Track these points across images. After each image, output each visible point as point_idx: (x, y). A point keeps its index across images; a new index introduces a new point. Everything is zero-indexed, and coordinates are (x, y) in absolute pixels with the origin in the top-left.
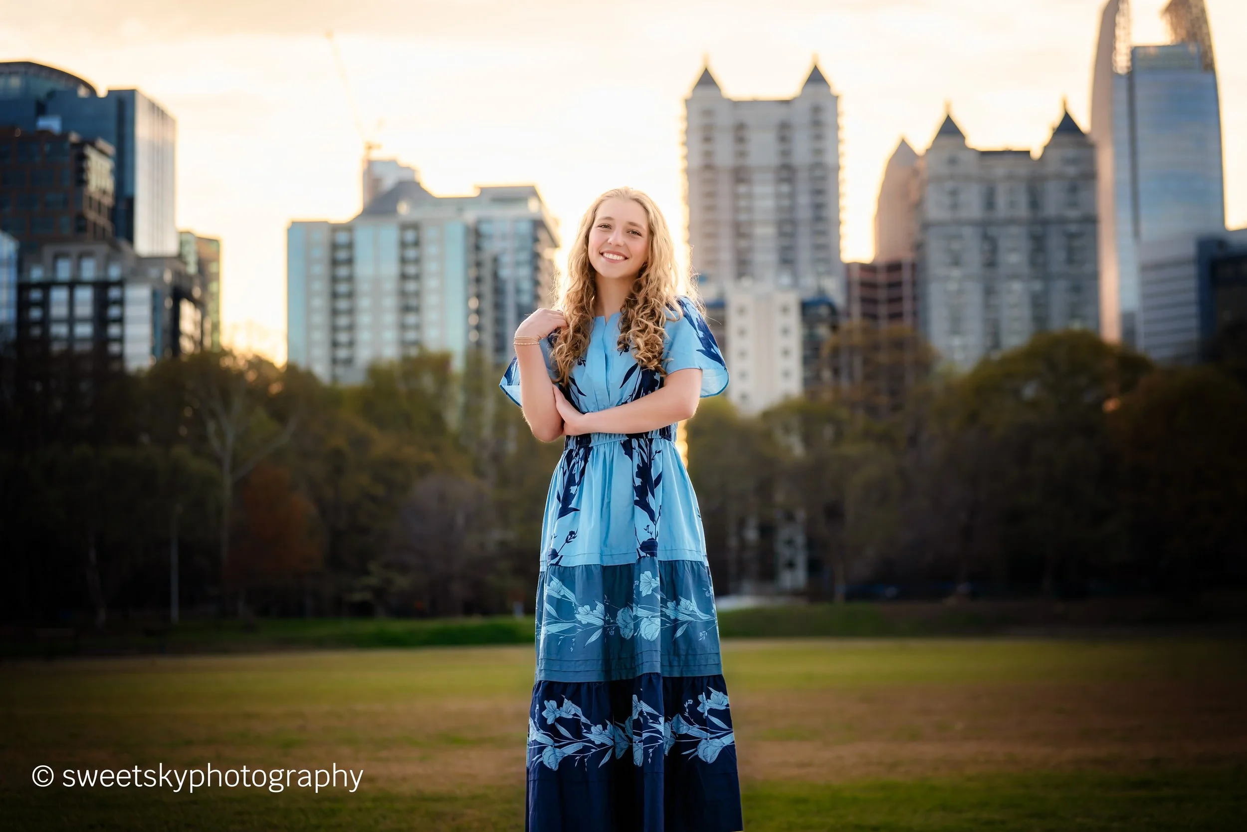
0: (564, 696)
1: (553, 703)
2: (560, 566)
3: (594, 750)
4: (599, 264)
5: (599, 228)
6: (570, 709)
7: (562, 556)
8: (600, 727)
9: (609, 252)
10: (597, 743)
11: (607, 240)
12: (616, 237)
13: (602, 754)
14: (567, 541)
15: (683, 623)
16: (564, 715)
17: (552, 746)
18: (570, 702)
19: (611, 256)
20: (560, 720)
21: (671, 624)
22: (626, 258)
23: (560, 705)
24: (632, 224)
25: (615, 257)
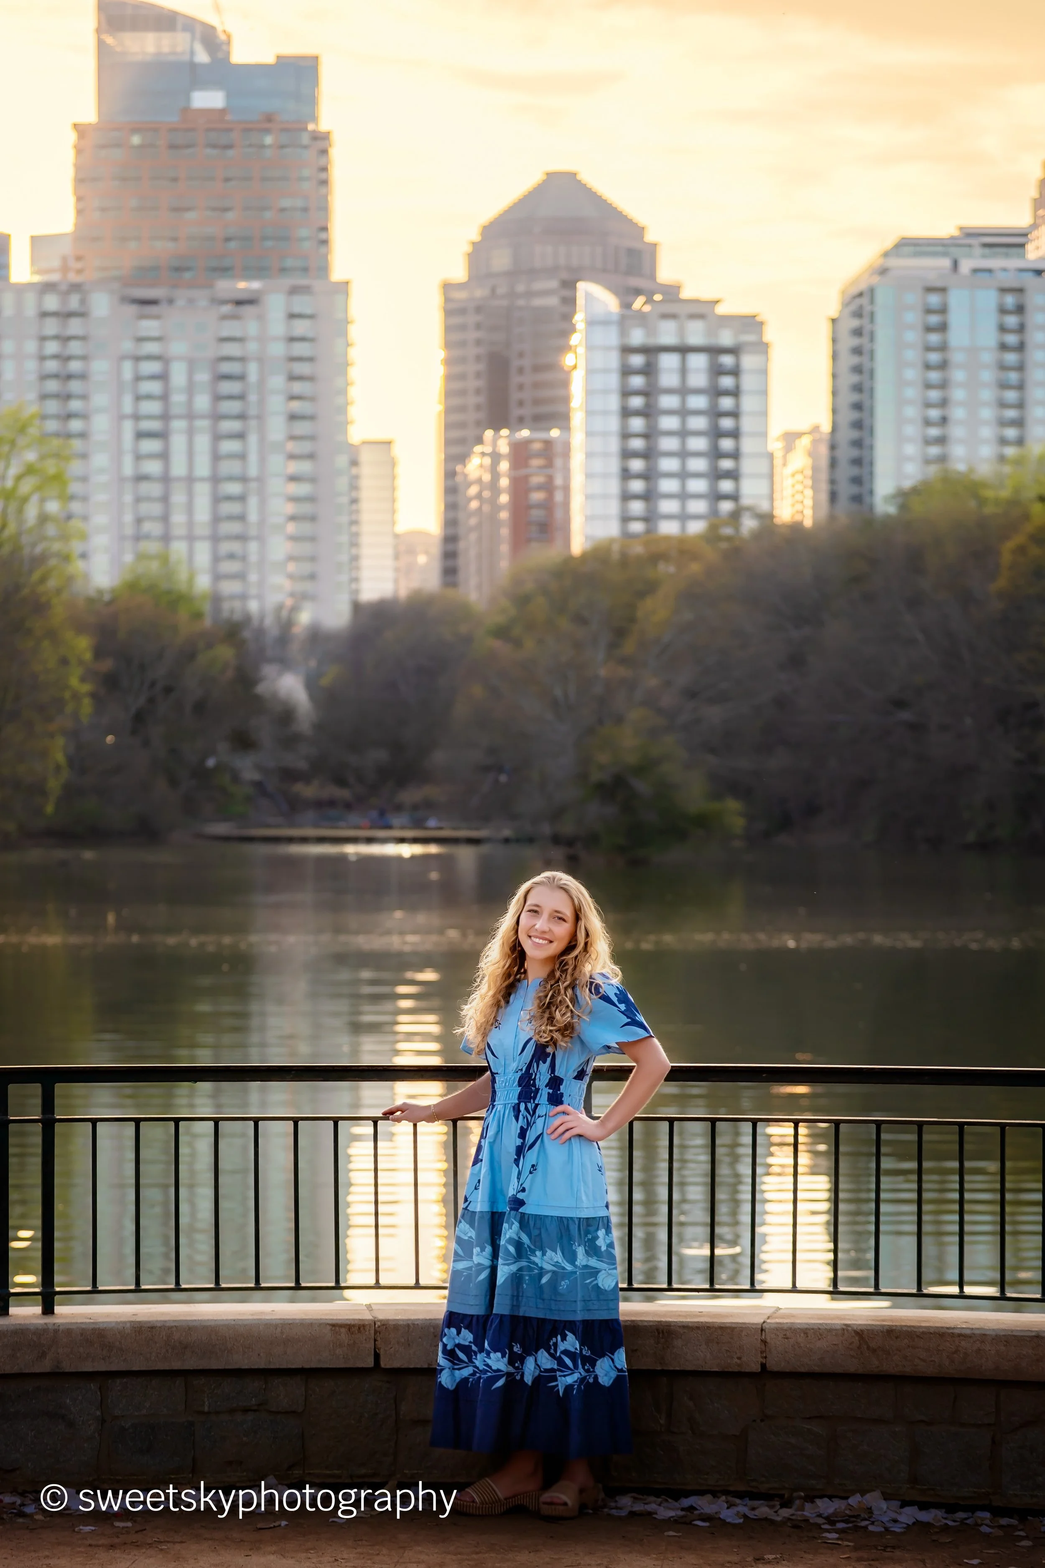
0: (462, 1325)
1: (454, 1331)
2: (468, 1210)
3: (489, 1374)
4: (527, 945)
5: (528, 913)
6: (466, 1337)
7: (471, 1202)
8: (499, 1355)
9: (536, 937)
10: (494, 1368)
11: (535, 925)
12: (541, 924)
13: (498, 1378)
14: (476, 1189)
15: (548, 1272)
16: (462, 1342)
17: (449, 1368)
18: (467, 1331)
19: (537, 940)
20: (459, 1346)
21: (538, 1270)
22: (551, 942)
23: (459, 1333)
24: (557, 911)
25: (541, 941)
